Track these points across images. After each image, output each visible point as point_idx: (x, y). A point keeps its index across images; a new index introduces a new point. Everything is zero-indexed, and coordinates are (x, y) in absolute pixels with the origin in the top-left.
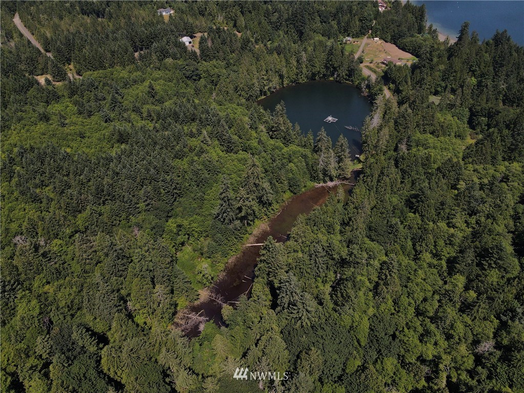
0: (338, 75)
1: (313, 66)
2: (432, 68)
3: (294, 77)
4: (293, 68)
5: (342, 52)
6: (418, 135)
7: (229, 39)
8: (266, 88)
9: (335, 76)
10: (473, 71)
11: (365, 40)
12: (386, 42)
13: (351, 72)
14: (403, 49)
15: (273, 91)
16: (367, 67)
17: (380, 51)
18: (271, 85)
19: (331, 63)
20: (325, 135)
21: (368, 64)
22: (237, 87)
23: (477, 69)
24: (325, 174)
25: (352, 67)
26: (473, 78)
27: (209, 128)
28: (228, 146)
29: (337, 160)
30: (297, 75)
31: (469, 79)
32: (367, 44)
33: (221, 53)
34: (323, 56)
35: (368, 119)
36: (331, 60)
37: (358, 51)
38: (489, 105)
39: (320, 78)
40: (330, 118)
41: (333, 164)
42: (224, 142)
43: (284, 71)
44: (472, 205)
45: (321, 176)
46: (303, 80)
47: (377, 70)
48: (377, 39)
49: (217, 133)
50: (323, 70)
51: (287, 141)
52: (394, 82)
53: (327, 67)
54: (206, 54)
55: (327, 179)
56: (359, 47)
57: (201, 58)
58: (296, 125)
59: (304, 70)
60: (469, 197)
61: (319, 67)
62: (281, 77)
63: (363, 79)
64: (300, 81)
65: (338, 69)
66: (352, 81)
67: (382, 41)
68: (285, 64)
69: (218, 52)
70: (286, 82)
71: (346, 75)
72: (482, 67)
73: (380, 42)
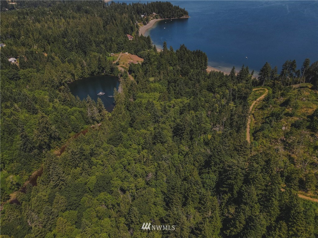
0: (106, 72)
1: (91, 68)
2: (151, 64)
3: (81, 74)
4: (79, 69)
5: (105, 60)
6: (140, 94)
7: (38, 57)
8: (63, 81)
9: (104, 72)
10: (171, 64)
11: (121, 54)
12: (132, 54)
13: (112, 70)
14: (141, 57)
15: (69, 83)
16: (122, 66)
17: (128, 59)
18: (66, 79)
19: (100, 65)
20: (91, 99)
21: (122, 65)
22: (44, 82)
23: (172, 62)
24: (94, 120)
25: (112, 67)
26: (171, 67)
27: (20, 103)
28: (33, 111)
29: (98, 111)
30: (83, 73)
31: (169, 67)
32: (122, 56)
33: (34, 65)
34: (96, 62)
35: (115, 89)
36: (100, 64)
37: (117, 59)
38: (175, 77)
39: (97, 74)
40: (101, 93)
41: (96, 114)
42: (30, 109)
43: (74, 71)
44: (156, 119)
45: (91, 121)
46: (87, 76)
47: (126, 67)
48: (127, 53)
49: (25, 105)
50: (97, 70)
51: (72, 106)
52: (134, 72)
53: (99, 68)
54: (23, 66)
55: (95, 122)
56: (117, 57)
57: (21, 68)
58: (77, 97)
59: (86, 70)
60: (154, 115)
61: (94, 68)
62: (73, 75)
63: (119, 72)
64: (85, 76)
65: (105, 68)
66: (114, 74)
67: (130, 54)
68: (73, 68)
69: (32, 64)
70: (76, 78)
71: (110, 71)
72: (174, 61)
73: (128, 54)
